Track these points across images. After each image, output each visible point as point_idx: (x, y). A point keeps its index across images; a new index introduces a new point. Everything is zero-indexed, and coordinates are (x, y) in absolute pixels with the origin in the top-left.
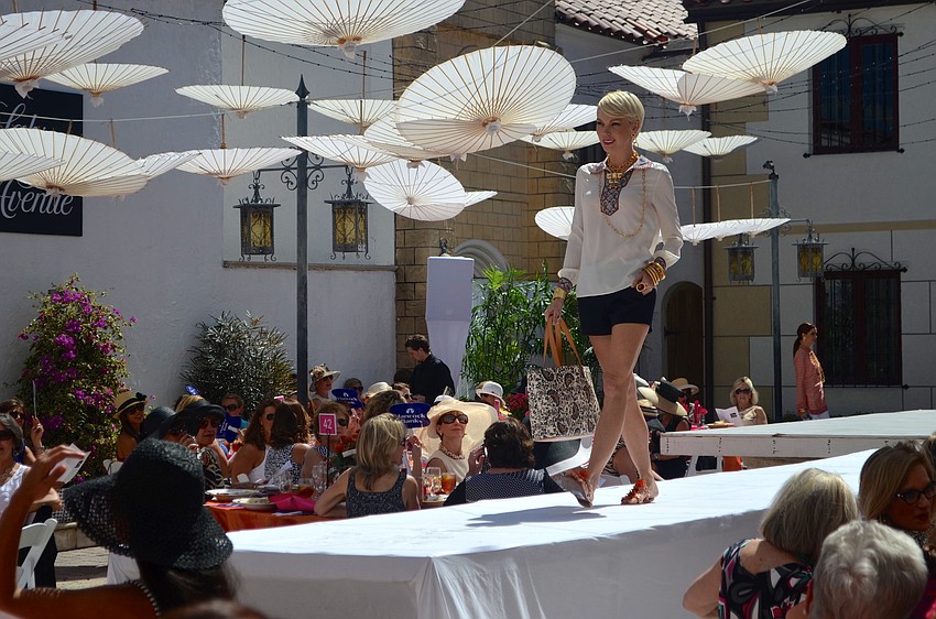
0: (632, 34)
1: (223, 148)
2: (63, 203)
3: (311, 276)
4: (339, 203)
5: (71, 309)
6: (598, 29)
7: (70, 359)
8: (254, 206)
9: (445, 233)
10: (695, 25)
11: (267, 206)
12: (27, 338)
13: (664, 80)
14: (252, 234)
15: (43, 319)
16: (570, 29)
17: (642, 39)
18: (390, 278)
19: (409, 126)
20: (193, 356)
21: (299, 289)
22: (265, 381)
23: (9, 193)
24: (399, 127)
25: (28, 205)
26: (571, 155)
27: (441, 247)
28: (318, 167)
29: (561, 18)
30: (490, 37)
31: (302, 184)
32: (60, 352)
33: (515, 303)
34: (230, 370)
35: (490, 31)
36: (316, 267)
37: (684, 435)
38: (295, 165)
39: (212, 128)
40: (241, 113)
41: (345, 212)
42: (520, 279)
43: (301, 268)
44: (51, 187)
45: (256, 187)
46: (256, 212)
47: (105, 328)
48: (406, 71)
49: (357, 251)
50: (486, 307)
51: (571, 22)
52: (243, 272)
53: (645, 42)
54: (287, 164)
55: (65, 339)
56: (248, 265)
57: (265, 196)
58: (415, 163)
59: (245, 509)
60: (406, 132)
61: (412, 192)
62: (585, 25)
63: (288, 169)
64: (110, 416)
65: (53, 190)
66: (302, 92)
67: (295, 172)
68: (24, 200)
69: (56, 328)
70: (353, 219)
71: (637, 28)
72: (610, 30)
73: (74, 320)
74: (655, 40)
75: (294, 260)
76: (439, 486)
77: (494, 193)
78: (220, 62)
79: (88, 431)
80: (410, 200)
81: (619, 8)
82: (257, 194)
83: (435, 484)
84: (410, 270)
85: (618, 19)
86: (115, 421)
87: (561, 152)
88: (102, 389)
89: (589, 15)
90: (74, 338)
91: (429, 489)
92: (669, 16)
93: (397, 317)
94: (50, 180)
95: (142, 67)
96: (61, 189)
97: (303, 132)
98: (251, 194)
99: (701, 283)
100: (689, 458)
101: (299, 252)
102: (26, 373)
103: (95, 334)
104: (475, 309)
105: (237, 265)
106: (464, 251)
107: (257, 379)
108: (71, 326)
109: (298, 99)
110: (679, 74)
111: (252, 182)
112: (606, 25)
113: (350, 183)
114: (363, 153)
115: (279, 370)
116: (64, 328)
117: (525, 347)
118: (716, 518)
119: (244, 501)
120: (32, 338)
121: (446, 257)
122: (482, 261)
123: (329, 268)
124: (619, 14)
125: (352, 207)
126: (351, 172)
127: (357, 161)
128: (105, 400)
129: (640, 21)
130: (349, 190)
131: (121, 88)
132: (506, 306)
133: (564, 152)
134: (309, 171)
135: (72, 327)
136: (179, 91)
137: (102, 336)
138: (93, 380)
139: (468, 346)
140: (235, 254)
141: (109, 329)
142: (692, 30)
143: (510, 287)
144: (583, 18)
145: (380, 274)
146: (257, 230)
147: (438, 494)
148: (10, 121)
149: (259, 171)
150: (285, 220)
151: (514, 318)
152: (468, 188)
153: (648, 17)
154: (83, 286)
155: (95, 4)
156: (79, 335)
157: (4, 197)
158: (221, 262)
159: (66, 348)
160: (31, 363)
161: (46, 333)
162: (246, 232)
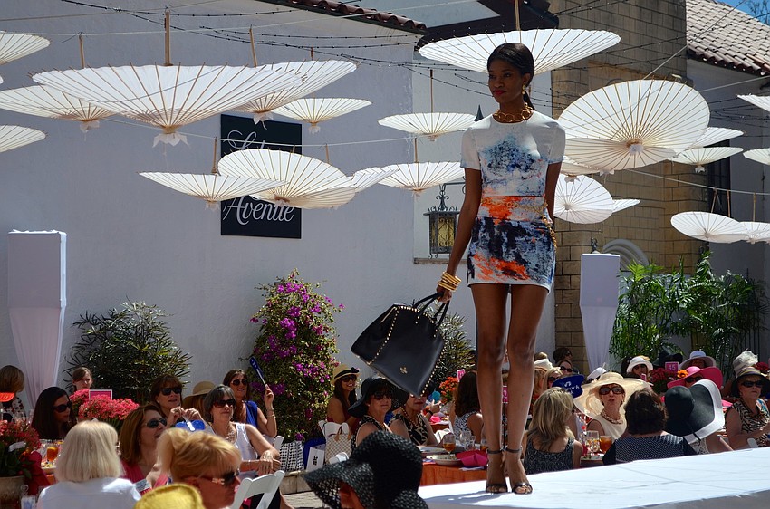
0: (751, 67)
1: (416, 162)
2: (286, 212)
5: (292, 298)
6: (722, 63)
7: (291, 338)
8: (440, 214)
9: (597, 235)
11: (451, 214)
12: (257, 321)
14: (439, 236)
15: (271, 306)
16: (700, 64)
17: (760, 71)
22: (448, 356)
23: (243, 205)
25: (258, 214)
26: (703, 169)
27: (592, 246)
29: (691, 54)
30: (632, 71)
32: (284, 332)
33: (654, 292)
35: (632, 67)
39: (406, 149)
40: (431, 136)
42: (659, 273)
44: (278, 199)
45: (442, 198)
46: (442, 218)
47: (320, 313)
48: (563, 100)
50: (630, 295)
51: (700, 57)
52: (429, 267)
53: (762, 74)
55: (289, 323)
56: (432, 261)
57: (449, 206)
58: (572, 177)
59: (437, 464)
61: (568, 201)
62: (712, 61)
64: (323, 385)
65: (281, 202)
68: (255, 210)
69: (280, 313)
71: (755, 62)
72: (733, 64)
73: (295, 307)
76: (597, 447)
77: (638, 201)
78: (411, 96)
79: (306, 397)
80: (566, 207)
81: (740, 46)
82: (442, 203)
83: (594, 445)
84: (566, 264)
85: (739, 54)
86: (328, 389)
87: (694, 166)
88: (316, 363)
89: (715, 52)
90: (295, 321)
91: (589, 449)
93: (556, 303)
94: (278, 194)
95: (351, 100)
96: (286, 200)
98: (437, 204)
102: (256, 350)
103: (311, 318)
104: (622, 297)
105: (425, 261)
106: (612, 248)
108: (293, 311)
111: (438, 193)
112: (730, 60)
115: (460, 348)
116: (287, 314)
117: (664, 329)
119: (435, 457)
120: (261, 321)
121: (597, 253)
122: (626, 258)
124: (741, 50)
128: (319, 372)
129: (758, 56)
131: (334, 118)
132: (646, 294)
133: (696, 166)
135: (293, 313)
136: (382, 122)
137: (317, 320)
138: (310, 355)
139: (615, 328)
140: (425, 251)
141: (322, 314)
143: (651, 279)
144: (710, 54)
146: (443, 232)
147: (596, 453)
148: (244, 146)
149: (445, 184)
151: (653, 305)
152: (615, 197)
153: (765, 53)
154: (301, 279)
155: (312, 51)
156: (298, 319)
157: (239, 207)
158: (412, 259)
159: (288, 330)
160: (261, 341)
161: (273, 317)
162: (434, 234)
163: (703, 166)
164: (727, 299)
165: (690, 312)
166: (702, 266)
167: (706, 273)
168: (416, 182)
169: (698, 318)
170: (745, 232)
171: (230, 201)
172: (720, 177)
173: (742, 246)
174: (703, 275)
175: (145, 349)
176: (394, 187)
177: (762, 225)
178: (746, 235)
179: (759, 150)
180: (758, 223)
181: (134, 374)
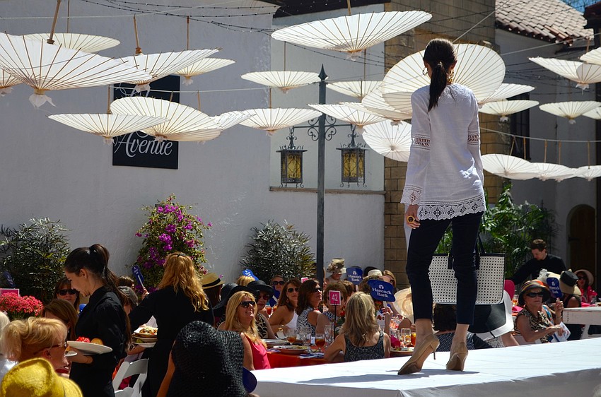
0: (548, 36)
1: (270, 108)
2: (166, 147)
3: (327, 197)
4: (346, 149)
5: (170, 217)
6: (524, 33)
7: (168, 250)
8: (290, 151)
10: (592, 30)
11: (298, 151)
12: (140, 236)
13: (567, 68)
14: (288, 169)
15: (152, 224)
16: (506, 33)
17: (555, 39)
18: (381, 199)
19: (391, 96)
20: (249, 249)
21: (319, 207)
22: (296, 267)
23: (131, 141)
24: (384, 96)
25: (143, 149)
26: (507, 119)
28: (332, 126)
29: (500, 25)
30: (450, 38)
31: (322, 137)
32: (162, 245)
34: (272, 259)
35: (450, 34)
36: (331, 191)
37: (579, 310)
38: (317, 124)
39: (263, 98)
40: (284, 89)
41: (350, 156)
43: (320, 192)
44: (158, 135)
45: (292, 139)
46: (291, 155)
47: (192, 230)
48: (393, 61)
49: (358, 182)
51: (505, 28)
52: (282, 193)
53: (557, 42)
54: (312, 123)
55: (165, 237)
56: (286, 190)
57: (297, 145)
58: (396, 122)
59: (282, 353)
60: (388, 100)
61: (394, 143)
62: (516, 30)
63: (312, 127)
65: (160, 138)
66: (323, 75)
67: (317, 129)
68: (141, 146)
69: (160, 229)
70: (355, 160)
71: (551, 32)
72: (533, 33)
73: (171, 225)
74: (564, 40)
75: (316, 186)
76: (409, 341)
78: (270, 55)
80: (393, 148)
81: (540, 18)
82: (291, 143)
83: (407, 340)
84: (394, 194)
85: (539, 26)
89: (519, 23)
90: (171, 236)
91: (402, 343)
92: (574, 24)
93: (385, 225)
94: (158, 131)
95: (218, 60)
96: (164, 137)
97: (322, 101)
98: (288, 143)
99: (594, 206)
100: (584, 326)
101: (319, 182)
102: (140, 259)
103: (185, 234)
107: (290, 265)
108: (169, 228)
109: (320, 80)
110: (578, 64)
111: (288, 135)
112: (530, 30)
113: (353, 136)
114: (361, 114)
115: (305, 260)
116: (165, 230)
118: (597, 369)
120: (144, 235)
123: (339, 192)
124: (540, 22)
125: (355, 152)
126: (353, 128)
127: (357, 120)
129: (554, 27)
130: (353, 141)
131: (204, 74)
133: (501, 116)
134: (326, 128)
135: (170, 229)
136: (244, 77)
137: (188, 236)
140: (277, 182)
141: (194, 231)
142: (590, 34)
144: (514, 25)
145: (374, 196)
146: (291, 167)
147: (408, 346)
148: (133, 93)
149: (294, 128)
150: (310, 160)
153: (560, 25)
154: (178, 202)
155: (188, 18)
156: (174, 234)
157: (128, 143)
158: (268, 187)
159: (166, 243)
160: (143, 252)
161: (153, 233)
162: (284, 168)
163: (506, 116)
164: (525, 225)
165: (494, 234)
166: (503, 197)
167: (507, 202)
168: (269, 123)
169: (501, 239)
170: (537, 172)
171: (120, 138)
172: (521, 124)
173: (535, 182)
174: (505, 204)
175: (49, 257)
176: (252, 128)
177: (552, 166)
178: (537, 174)
179: (552, 104)
180: (548, 164)
181: (39, 276)
